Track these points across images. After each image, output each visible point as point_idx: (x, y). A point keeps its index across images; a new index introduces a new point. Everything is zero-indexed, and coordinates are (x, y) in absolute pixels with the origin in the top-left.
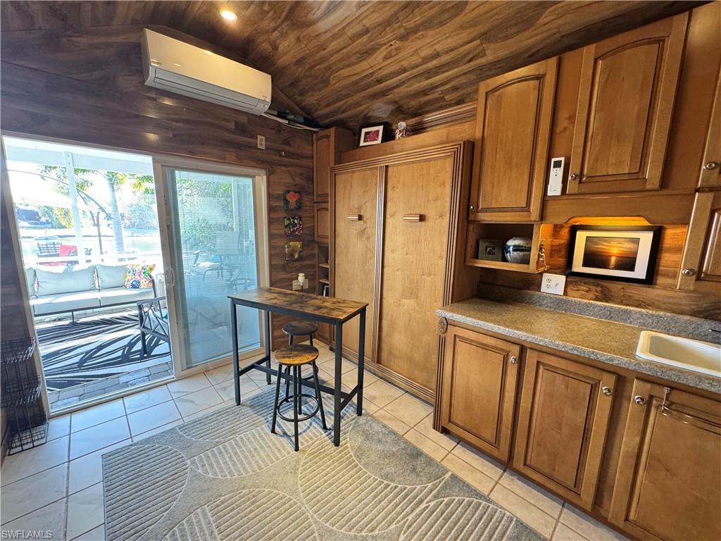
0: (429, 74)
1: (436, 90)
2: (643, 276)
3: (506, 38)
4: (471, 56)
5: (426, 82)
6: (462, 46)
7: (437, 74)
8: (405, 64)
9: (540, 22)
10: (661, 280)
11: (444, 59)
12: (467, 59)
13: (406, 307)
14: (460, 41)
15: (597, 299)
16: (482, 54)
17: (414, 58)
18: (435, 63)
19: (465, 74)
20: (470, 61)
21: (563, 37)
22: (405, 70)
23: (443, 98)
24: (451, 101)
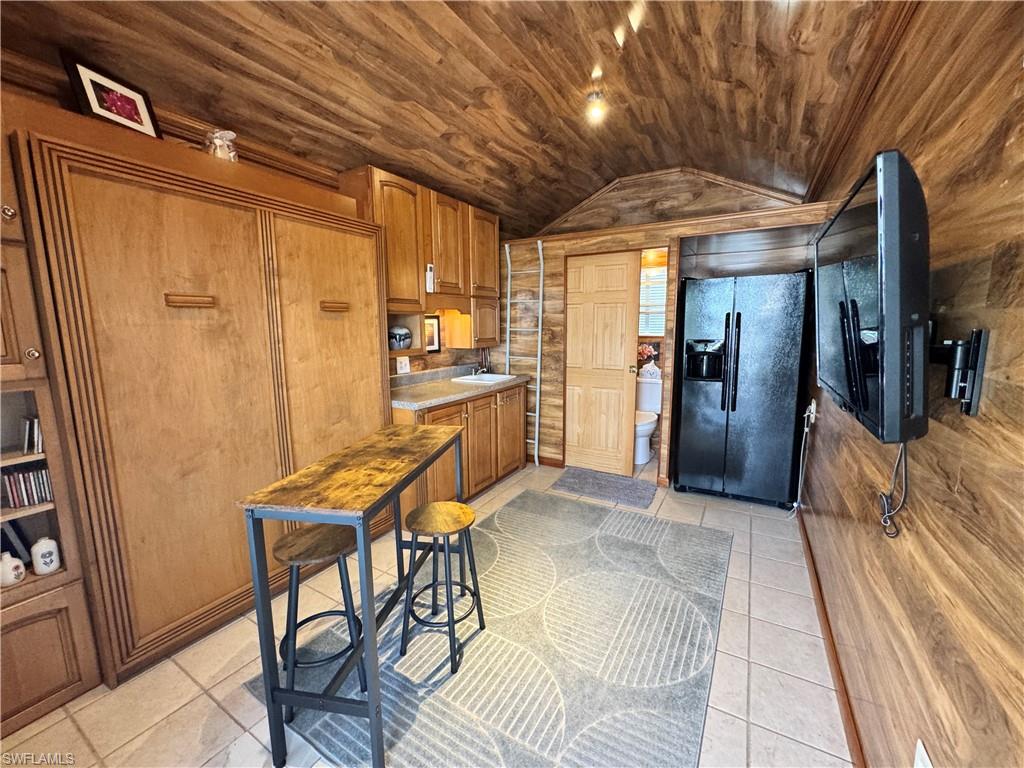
0: (314, 108)
1: (293, 124)
2: (437, 348)
3: (393, 142)
4: (361, 130)
5: (299, 110)
6: (368, 118)
7: (318, 114)
8: (305, 74)
9: (413, 151)
10: (442, 349)
11: (344, 112)
12: (356, 129)
13: (335, 436)
14: (371, 115)
15: (423, 369)
16: (369, 136)
17: (323, 82)
18: (333, 106)
19: (340, 137)
20: (357, 133)
21: (410, 168)
22: (295, 79)
23: (289, 138)
24: (294, 146)
